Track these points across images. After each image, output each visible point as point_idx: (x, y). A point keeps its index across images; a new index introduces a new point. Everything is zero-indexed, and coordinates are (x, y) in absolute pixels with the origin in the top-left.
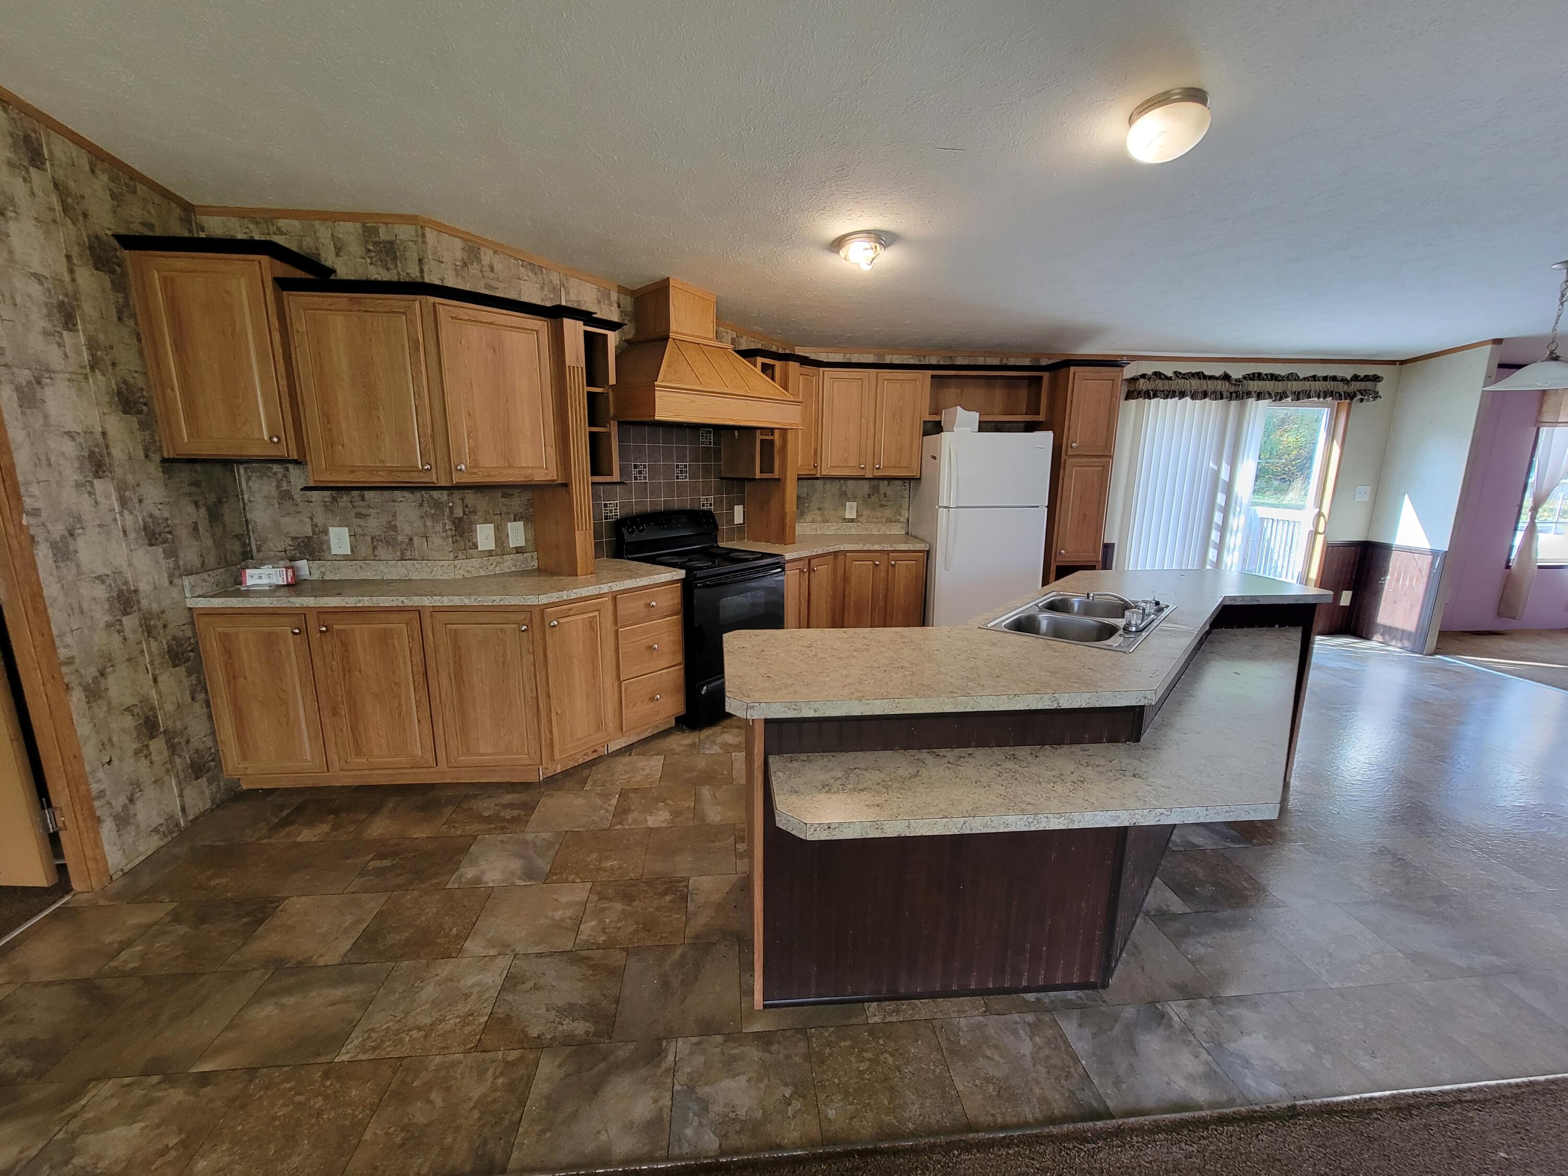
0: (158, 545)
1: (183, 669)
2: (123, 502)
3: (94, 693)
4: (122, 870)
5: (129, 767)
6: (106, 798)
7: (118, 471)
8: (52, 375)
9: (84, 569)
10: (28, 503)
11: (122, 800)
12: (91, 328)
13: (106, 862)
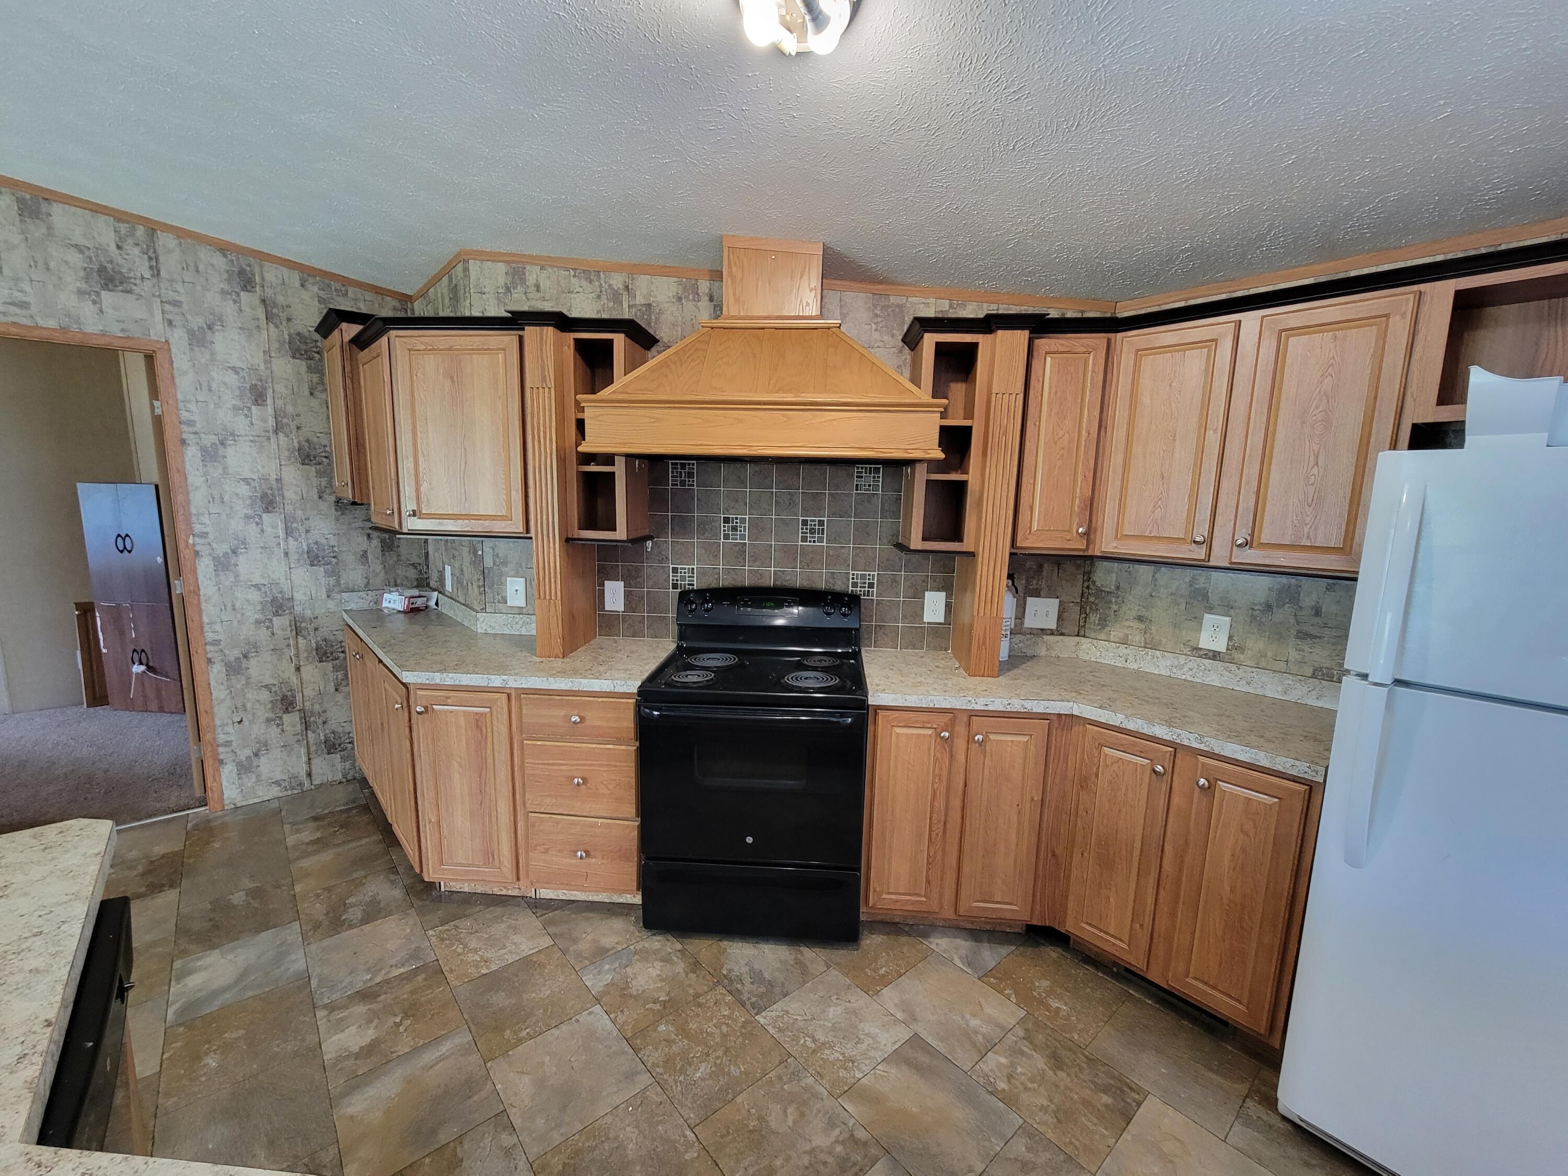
0: (320, 566)
1: (330, 664)
2: (288, 532)
3: (234, 669)
4: (235, 804)
5: (258, 730)
6: (232, 748)
7: (289, 508)
8: (236, 438)
9: (242, 578)
10: (198, 528)
11: (248, 752)
12: (280, 403)
13: (223, 793)
